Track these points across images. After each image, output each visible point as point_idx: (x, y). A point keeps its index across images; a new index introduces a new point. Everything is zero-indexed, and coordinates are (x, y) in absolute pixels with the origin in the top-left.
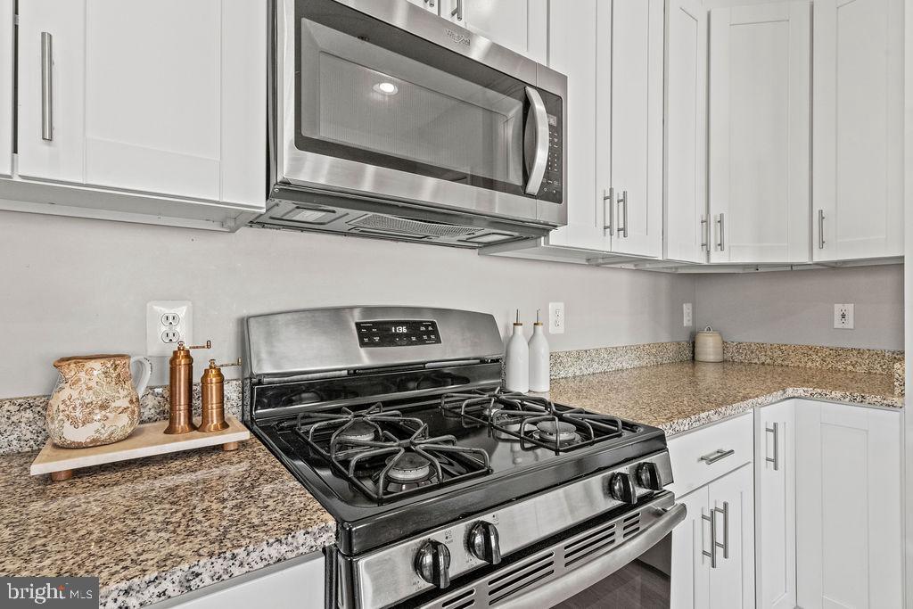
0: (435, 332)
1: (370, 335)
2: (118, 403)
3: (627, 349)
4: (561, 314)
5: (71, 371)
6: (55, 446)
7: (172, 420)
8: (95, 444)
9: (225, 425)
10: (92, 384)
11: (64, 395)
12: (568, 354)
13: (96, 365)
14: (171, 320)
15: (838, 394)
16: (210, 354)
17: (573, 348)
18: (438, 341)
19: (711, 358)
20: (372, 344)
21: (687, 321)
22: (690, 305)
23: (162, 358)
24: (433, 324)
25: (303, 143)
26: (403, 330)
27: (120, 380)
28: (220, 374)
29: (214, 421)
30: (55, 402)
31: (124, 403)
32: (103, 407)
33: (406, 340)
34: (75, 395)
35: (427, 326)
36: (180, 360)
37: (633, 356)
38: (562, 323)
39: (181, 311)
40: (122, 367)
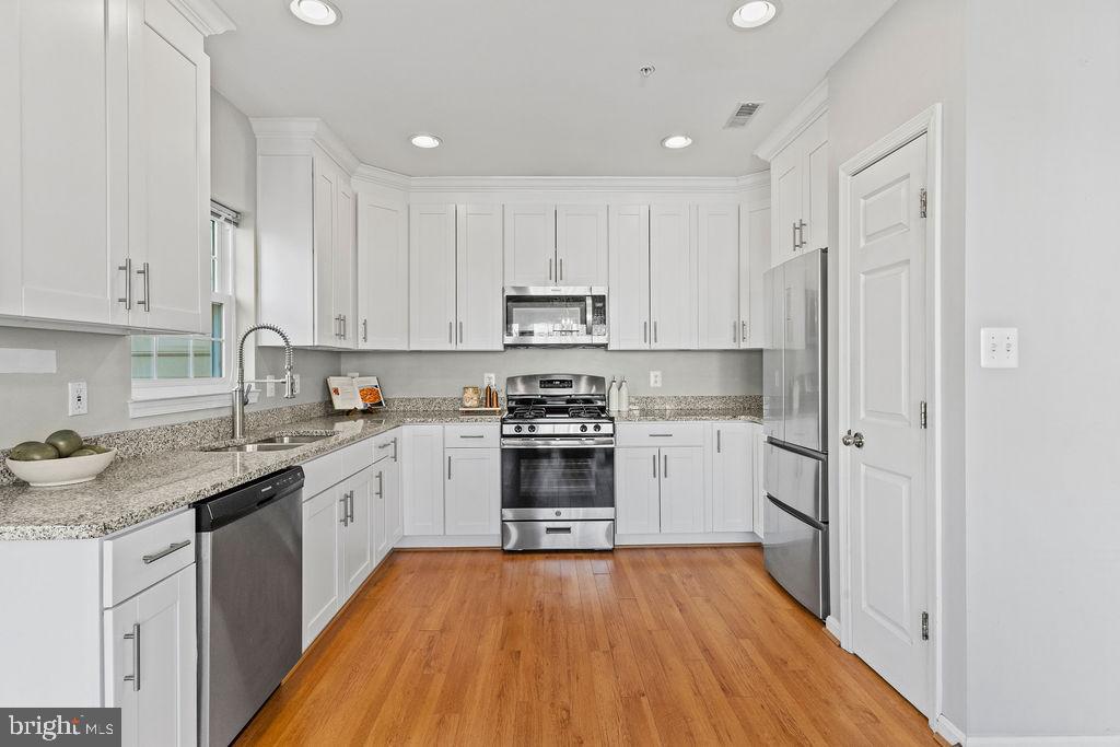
0: (571, 384)
5: (467, 390)
6: (463, 407)
8: (471, 407)
10: (471, 394)
11: (466, 395)
12: (661, 398)
13: (473, 389)
14: (490, 378)
16: (497, 388)
17: (666, 395)
18: (572, 387)
23: (484, 389)
24: (570, 381)
26: (558, 383)
27: (477, 393)
30: (464, 396)
31: (476, 398)
32: (473, 399)
34: (468, 395)
35: (568, 382)
38: (659, 382)
39: (493, 375)
40: (476, 389)
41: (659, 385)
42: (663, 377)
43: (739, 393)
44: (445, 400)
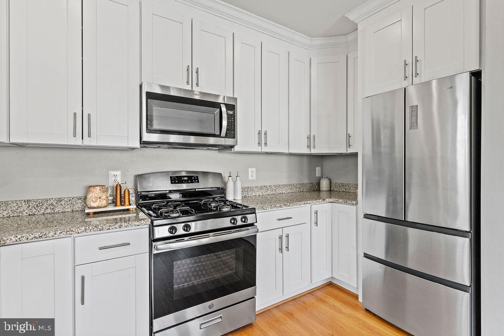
0: (198, 179)
1: (175, 180)
2: (103, 197)
3: (284, 186)
4: (255, 172)
5: (92, 189)
6: (88, 208)
7: (116, 203)
8: (98, 207)
9: (130, 205)
10: (97, 192)
11: (91, 195)
12: (257, 187)
13: (98, 188)
14: (115, 176)
15: (341, 201)
16: (126, 185)
17: (259, 185)
18: (198, 182)
19: (324, 189)
20: (175, 183)
21: (318, 174)
22: (320, 168)
23: (113, 187)
24: (197, 177)
25: (149, 131)
26: (186, 178)
27: (103, 192)
28: (129, 191)
29: (127, 203)
30: (89, 196)
31: (104, 197)
32: (100, 198)
33: (187, 182)
34: (93, 195)
35: (195, 177)
36: (118, 187)
37: (288, 188)
38: (254, 176)
39: (118, 173)
40: (104, 188)
41: (254, 178)
42: (257, 171)
43: (295, 181)
44: (60, 200)
